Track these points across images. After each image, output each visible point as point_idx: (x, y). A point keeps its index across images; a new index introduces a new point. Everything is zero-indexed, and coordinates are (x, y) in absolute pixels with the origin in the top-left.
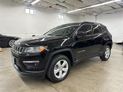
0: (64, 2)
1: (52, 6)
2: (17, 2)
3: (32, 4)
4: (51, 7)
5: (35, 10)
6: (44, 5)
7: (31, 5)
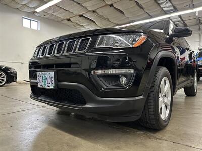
0: (94, 11)
1: (71, 19)
2: (9, 4)
3: (36, 10)
4: (69, 20)
5: (40, 23)
6: (58, 15)
7: (35, 12)
